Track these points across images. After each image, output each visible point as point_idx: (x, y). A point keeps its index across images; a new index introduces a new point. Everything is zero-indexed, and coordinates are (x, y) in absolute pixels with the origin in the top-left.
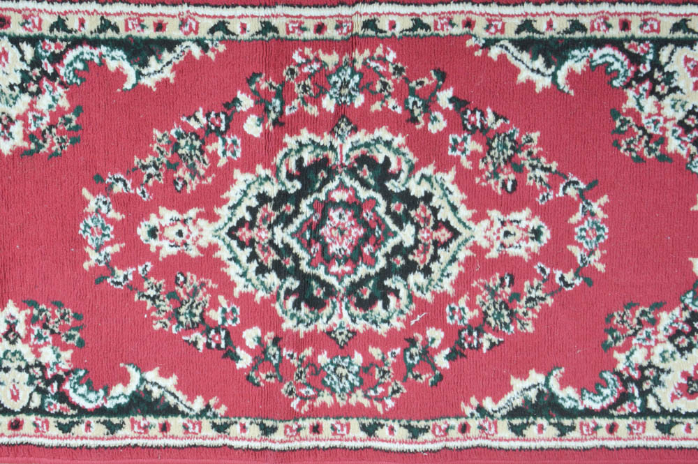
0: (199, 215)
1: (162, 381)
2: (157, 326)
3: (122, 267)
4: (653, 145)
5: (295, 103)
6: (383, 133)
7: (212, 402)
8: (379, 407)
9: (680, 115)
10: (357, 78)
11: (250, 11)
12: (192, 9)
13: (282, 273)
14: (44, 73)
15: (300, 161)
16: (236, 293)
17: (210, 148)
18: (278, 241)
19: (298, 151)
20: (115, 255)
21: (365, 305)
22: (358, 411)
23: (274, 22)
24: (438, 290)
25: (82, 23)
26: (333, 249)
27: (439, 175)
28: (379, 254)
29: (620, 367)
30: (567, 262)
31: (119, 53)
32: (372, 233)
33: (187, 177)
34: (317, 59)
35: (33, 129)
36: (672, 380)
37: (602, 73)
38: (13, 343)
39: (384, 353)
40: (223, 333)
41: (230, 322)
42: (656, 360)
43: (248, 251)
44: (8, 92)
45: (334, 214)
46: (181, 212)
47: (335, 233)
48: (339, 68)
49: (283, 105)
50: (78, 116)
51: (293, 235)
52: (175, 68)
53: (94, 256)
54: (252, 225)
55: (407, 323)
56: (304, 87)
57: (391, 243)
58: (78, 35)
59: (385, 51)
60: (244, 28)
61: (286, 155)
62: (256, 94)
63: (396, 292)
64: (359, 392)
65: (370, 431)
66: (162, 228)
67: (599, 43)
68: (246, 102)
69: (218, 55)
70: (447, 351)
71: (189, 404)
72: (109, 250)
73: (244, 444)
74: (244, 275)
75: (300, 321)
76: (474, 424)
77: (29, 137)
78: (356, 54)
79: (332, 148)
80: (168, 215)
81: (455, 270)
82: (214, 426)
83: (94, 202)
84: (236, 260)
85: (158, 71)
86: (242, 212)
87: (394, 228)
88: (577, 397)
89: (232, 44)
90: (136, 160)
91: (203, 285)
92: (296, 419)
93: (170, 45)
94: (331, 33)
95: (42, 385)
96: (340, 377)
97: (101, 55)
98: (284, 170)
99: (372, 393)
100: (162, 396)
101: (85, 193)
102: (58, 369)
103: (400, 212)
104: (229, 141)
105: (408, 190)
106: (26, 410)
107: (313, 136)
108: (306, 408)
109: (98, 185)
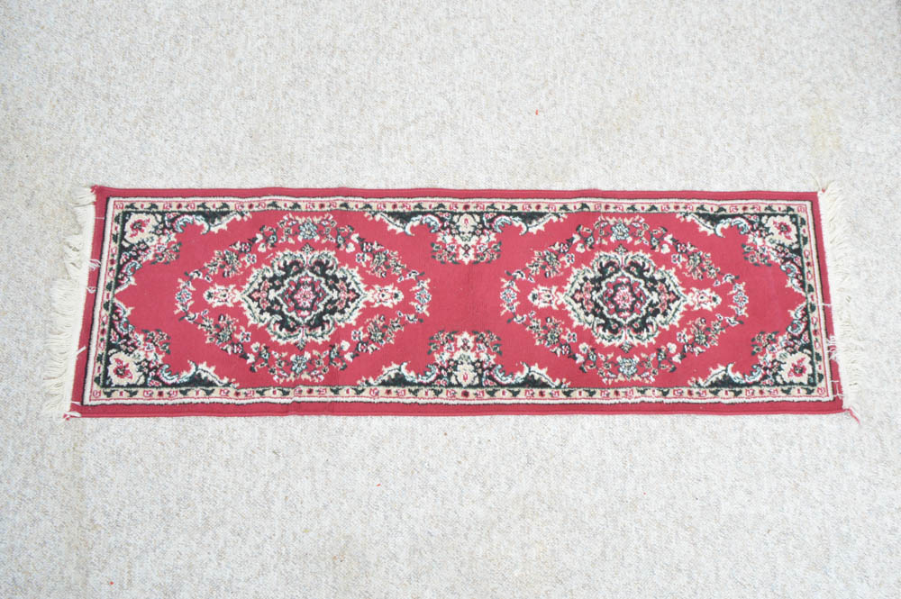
0: (373, 304)
1: (395, 228)
2: (396, 253)
3: (411, 280)
4: (151, 337)
5: (324, 356)
6: (282, 342)
7: (371, 218)
8: (291, 216)
9: (136, 352)
10: (294, 368)
11: (344, 400)
12: (372, 400)
13: (335, 278)
14: (446, 370)
15: (323, 329)
16: (357, 268)
17: (367, 335)
18: (336, 292)
19: (323, 334)
20: (415, 285)
21: (295, 263)
22: (301, 214)
23: (332, 394)
24: (259, 270)
25: (426, 393)
26: (309, 289)
27: (256, 323)
28: (287, 286)
29: (174, 234)
30: (196, 283)
31: (409, 379)
32: (290, 296)
33: (378, 322)
34: (312, 377)
35: (452, 344)
36: (149, 228)
37: (172, 372)
38: (466, 245)
39: (287, 241)
40: (364, 249)
41: (361, 255)
42: (156, 237)
43: (350, 288)
44: (464, 361)
45: (308, 305)
46: (382, 306)
47: (308, 296)
48: (301, 372)
49: (330, 354)
50: (430, 351)
51: (328, 294)
52: (382, 373)
53: (425, 285)
54: (348, 299)
55: (275, 254)
56: (319, 363)
57: (281, 291)
58: (428, 388)
59: (278, 380)
60: (348, 392)
61: (329, 331)
62: (343, 360)
63: (279, 268)
64: (300, 223)
65: (296, 205)
66: (391, 298)
67: (174, 385)
68: (348, 357)
69: (360, 378)
70: (257, 242)
71: (383, 217)
72: (417, 288)
73: (357, 199)
74: (353, 277)
75: (326, 255)
76: (246, 209)
77: (454, 340)
78: (293, 379)
79: (307, 335)
80: (389, 304)
81: (251, 279)
82: (371, 207)
83: (424, 310)
84: (356, 283)
85: (390, 371)
86: (352, 305)
87: (279, 298)
88: (196, 221)
89: (353, 384)
90: (403, 330)
91: (373, 272)
92: (331, 210)
93: (384, 383)
94: (305, 389)
95: (452, 225)
96: (309, 230)
97: (418, 378)
98: (331, 325)
99: (294, 223)
100: (395, 220)
101: (428, 314)
102: (443, 233)
103: (275, 305)
104: (357, 338)
105: (271, 315)
106: (461, 214)
107: (316, 340)
108: (326, 215)
109: (421, 318)
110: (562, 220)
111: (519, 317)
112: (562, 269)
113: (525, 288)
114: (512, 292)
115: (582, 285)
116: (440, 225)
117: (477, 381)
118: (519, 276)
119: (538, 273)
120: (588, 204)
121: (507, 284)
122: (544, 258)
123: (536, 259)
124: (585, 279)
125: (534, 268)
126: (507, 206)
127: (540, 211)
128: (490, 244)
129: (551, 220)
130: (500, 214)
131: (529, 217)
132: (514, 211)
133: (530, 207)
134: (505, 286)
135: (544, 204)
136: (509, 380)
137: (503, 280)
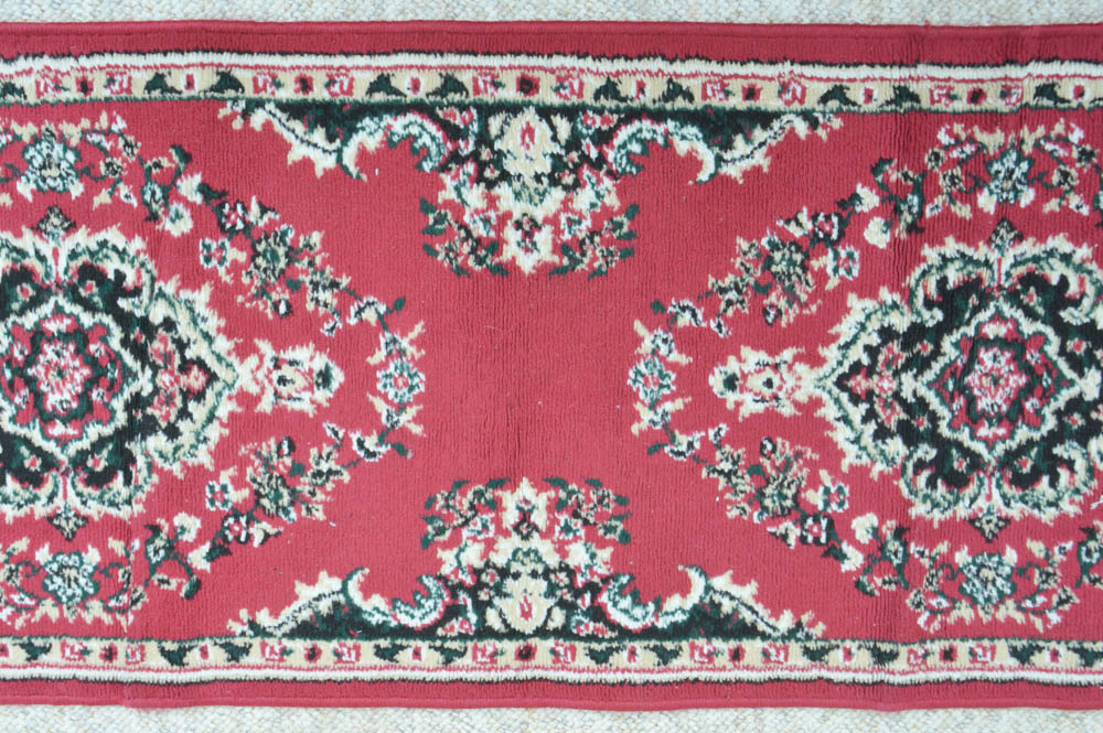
0: (797, 358)
1: (735, 590)
2: (733, 513)
3: (687, 431)
5: (939, 200)
6: (1060, 243)
7: (805, 618)
8: (1038, 623)
10: (1024, 166)
11: (878, 72)
12: (797, 69)
13: (910, 436)
14: (585, 158)
15: (943, 282)
16: (845, 467)
17: (815, 264)
18: (907, 394)
19: (941, 268)
20: (677, 414)
21: (1025, 482)
22: (1006, 630)
23: (913, 87)
25: (641, 88)
26: (983, 404)
28: (1047, 411)
31: (692, 130)
32: (1040, 380)
33: (782, 304)
34: (971, 139)
35: (567, 236)
38: (526, 538)
39: (1049, 548)
40: (824, 523)
41: (834, 506)
43: (864, 407)
44: (532, 184)
45: (986, 356)
46: (772, 352)
47: (986, 381)
48: (1003, 152)
49: (922, 205)
50: (631, 218)
51: (929, 385)
52: (771, 151)
53: (646, 415)
54: (870, 371)
55: (1085, 506)
56: (953, 177)
57: (1065, 395)
58: (635, 104)
59: (1068, 129)
60: (869, 96)
61: (924, 273)
62: (883, 189)
63: (1070, 464)
64: (1010, 603)
65: (1023, 656)
66: (744, 376)
68: (869, 199)
69: (833, 134)
71: (772, 621)
72: (669, 406)
73: (848, 677)
74: (856, 441)
75: (936, 505)
77: (561, 248)
78: (1025, 132)
79: (987, 264)
80: (752, 357)
82: (807, 651)
83: (649, 339)
84: (846, 420)
85: (747, 156)
86: (858, 354)
87: (1070, 374)
89: (852, 117)
90: (711, 280)
91: (798, 455)
92: (923, 641)
93: (765, 119)
94: (993, 102)
95: (568, 597)
96: (985, 583)
97: (667, 134)
98: (920, 294)
99: (1028, 604)
100: (736, 611)
101: (638, 327)
102: (593, 574)
103: (1080, 352)
104: (843, 254)
105: (1093, 323)
106: (542, 632)
107: (963, 247)
108: (936, 625)
109: (658, 316)
110: (244, 614)
111: (370, 316)
112: (243, 463)
113: (352, 406)
114: (391, 393)
115: (184, 413)
116: (604, 598)
117: (495, 124)
118: (371, 442)
119: (314, 452)
120: (164, 662)
121: (404, 419)
122: (296, 498)
123: (320, 496)
124: (172, 432)
125: (324, 467)
126: (405, 657)
127: (309, 643)
128: (455, 542)
129: (275, 613)
130: (427, 633)
131: (342, 623)
132: (384, 643)
133: (338, 654)
134: (411, 412)
135: (296, 666)
136: (398, 125)
137: (417, 429)
